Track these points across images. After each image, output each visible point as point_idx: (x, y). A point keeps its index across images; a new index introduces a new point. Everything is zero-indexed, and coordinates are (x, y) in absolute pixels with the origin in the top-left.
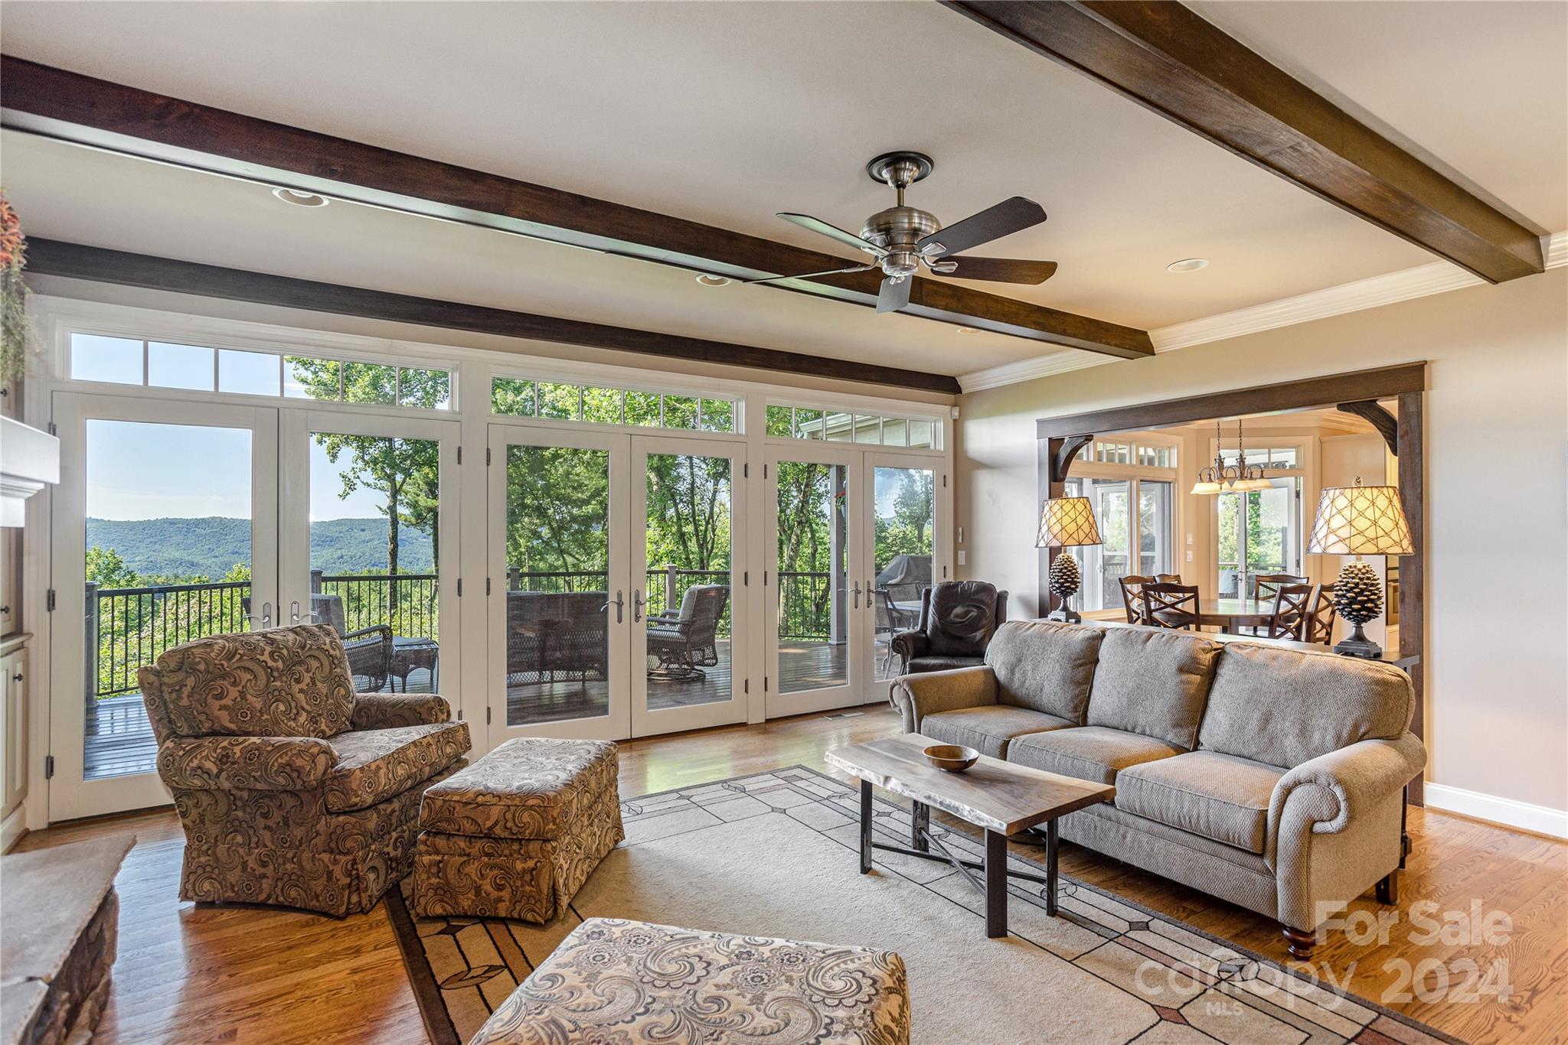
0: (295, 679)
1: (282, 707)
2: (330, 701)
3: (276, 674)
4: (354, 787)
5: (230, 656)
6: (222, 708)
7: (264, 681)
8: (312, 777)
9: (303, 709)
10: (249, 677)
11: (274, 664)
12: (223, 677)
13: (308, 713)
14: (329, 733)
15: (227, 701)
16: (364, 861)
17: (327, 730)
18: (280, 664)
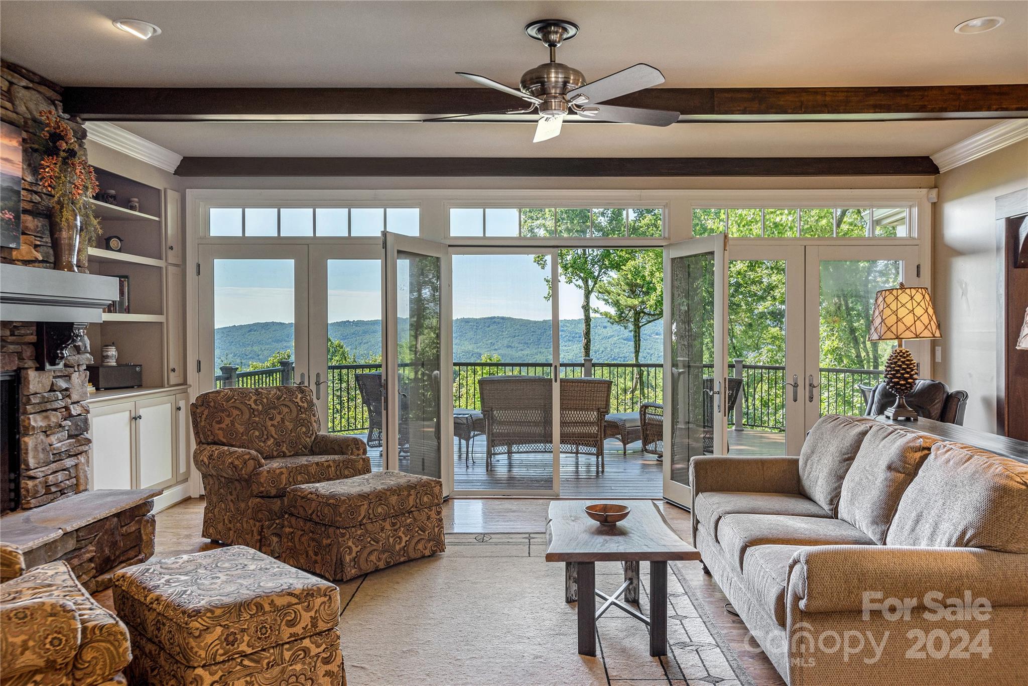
0: (269, 418)
1: (257, 433)
2: (293, 434)
3: (256, 413)
4: (262, 481)
5: (228, 400)
6: (220, 429)
7: (247, 417)
8: (243, 472)
9: (272, 437)
10: (238, 412)
11: (256, 407)
12: (223, 411)
13: (275, 439)
14: (288, 454)
15: (223, 426)
16: (269, 528)
17: (287, 451)
18: (260, 408)
